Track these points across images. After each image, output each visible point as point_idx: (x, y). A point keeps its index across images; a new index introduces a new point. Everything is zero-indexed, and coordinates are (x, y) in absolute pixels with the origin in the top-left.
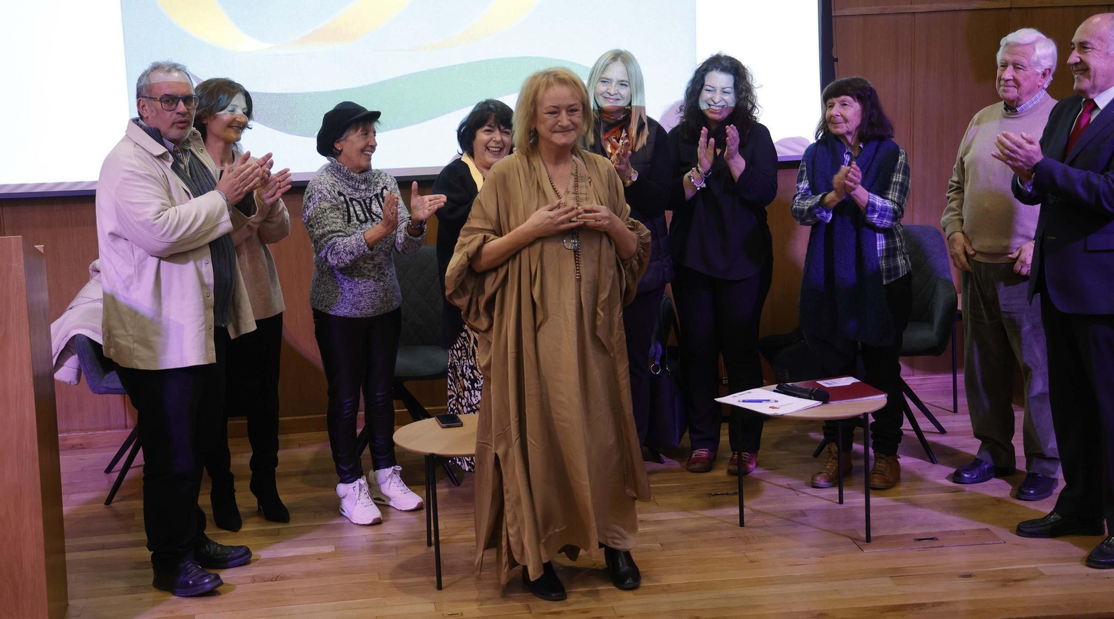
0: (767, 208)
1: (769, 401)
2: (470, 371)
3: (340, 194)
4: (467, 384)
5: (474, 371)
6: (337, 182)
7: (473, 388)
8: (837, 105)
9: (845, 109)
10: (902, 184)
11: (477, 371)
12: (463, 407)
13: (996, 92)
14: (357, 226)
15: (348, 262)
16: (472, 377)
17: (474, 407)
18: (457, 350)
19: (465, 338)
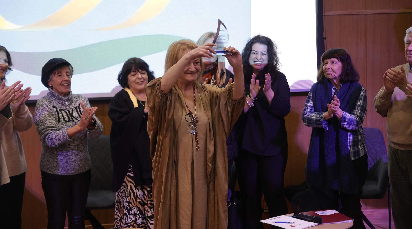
0: (285, 118)
1: (289, 222)
2: (127, 204)
3: (54, 107)
4: (125, 211)
5: (130, 204)
6: (53, 101)
7: (129, 214)
8: (329, 63)
9: (333, 66)
10: (362, 106)
11: (131, 204)
12: (123, 224)
13: (404, 58)
14: (63, 124)
15: (57, 144)
16: (129, 208)
17: (129, 225)
18: (121, 193)
19: (125, 186)
